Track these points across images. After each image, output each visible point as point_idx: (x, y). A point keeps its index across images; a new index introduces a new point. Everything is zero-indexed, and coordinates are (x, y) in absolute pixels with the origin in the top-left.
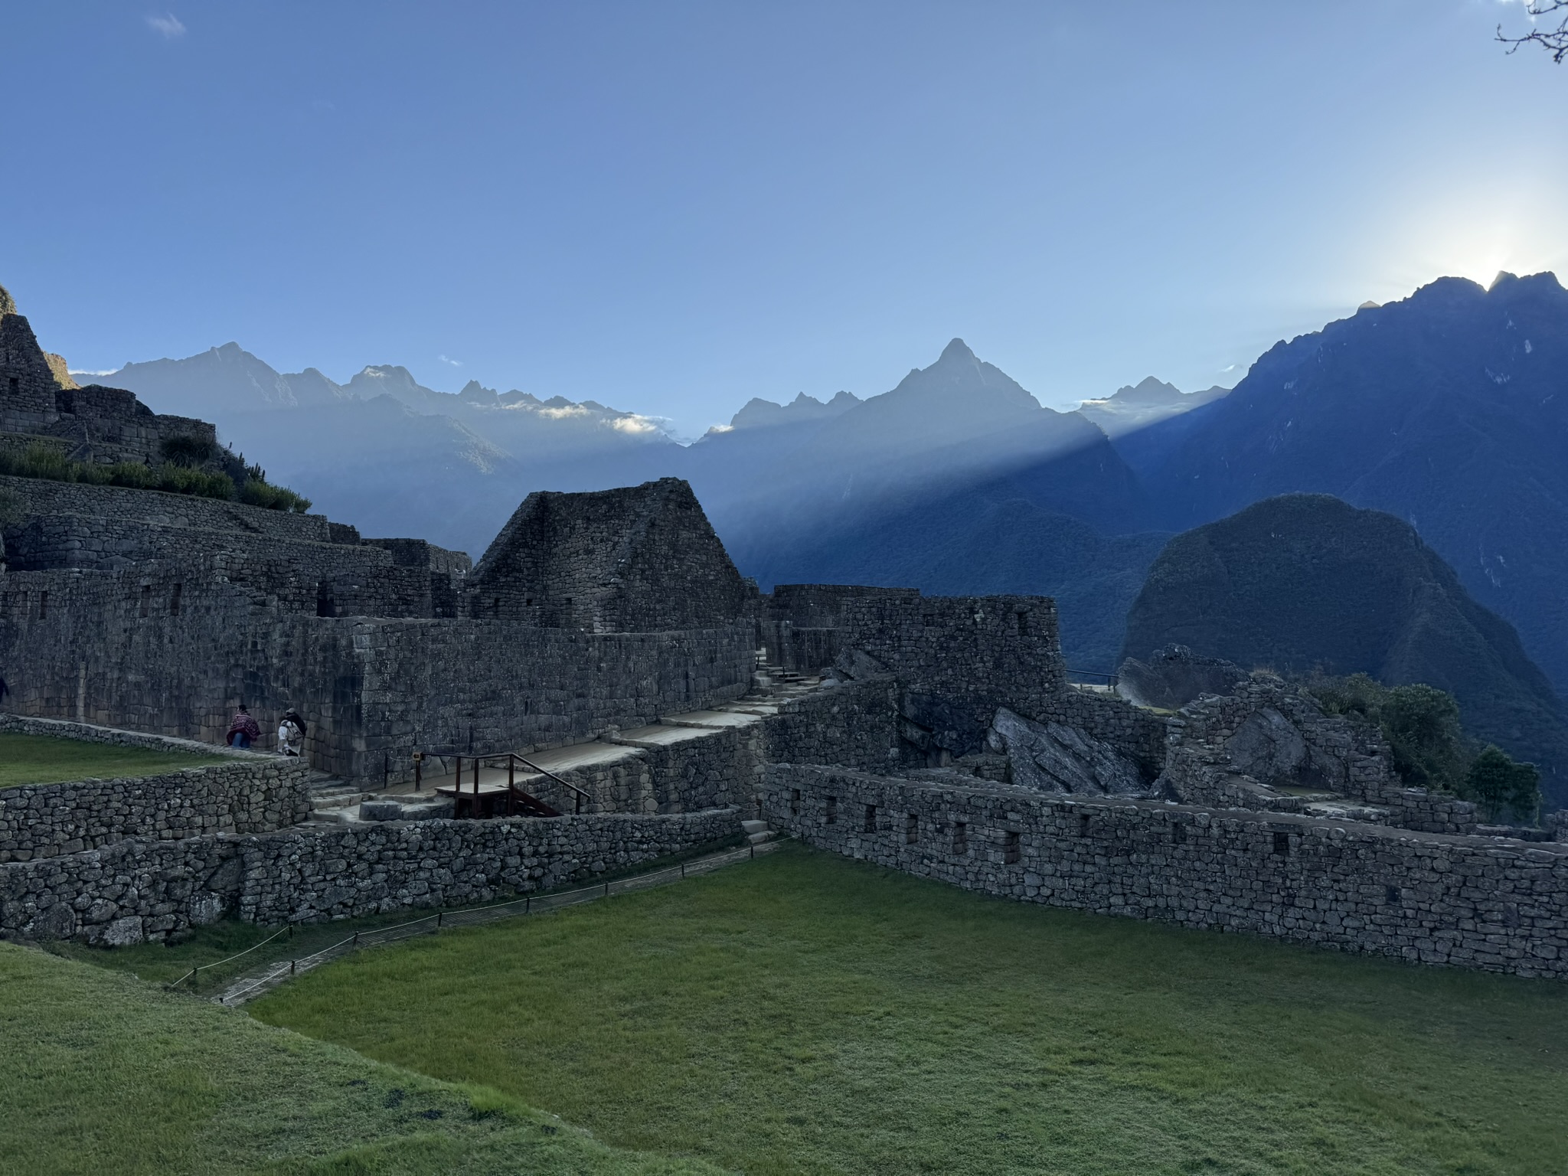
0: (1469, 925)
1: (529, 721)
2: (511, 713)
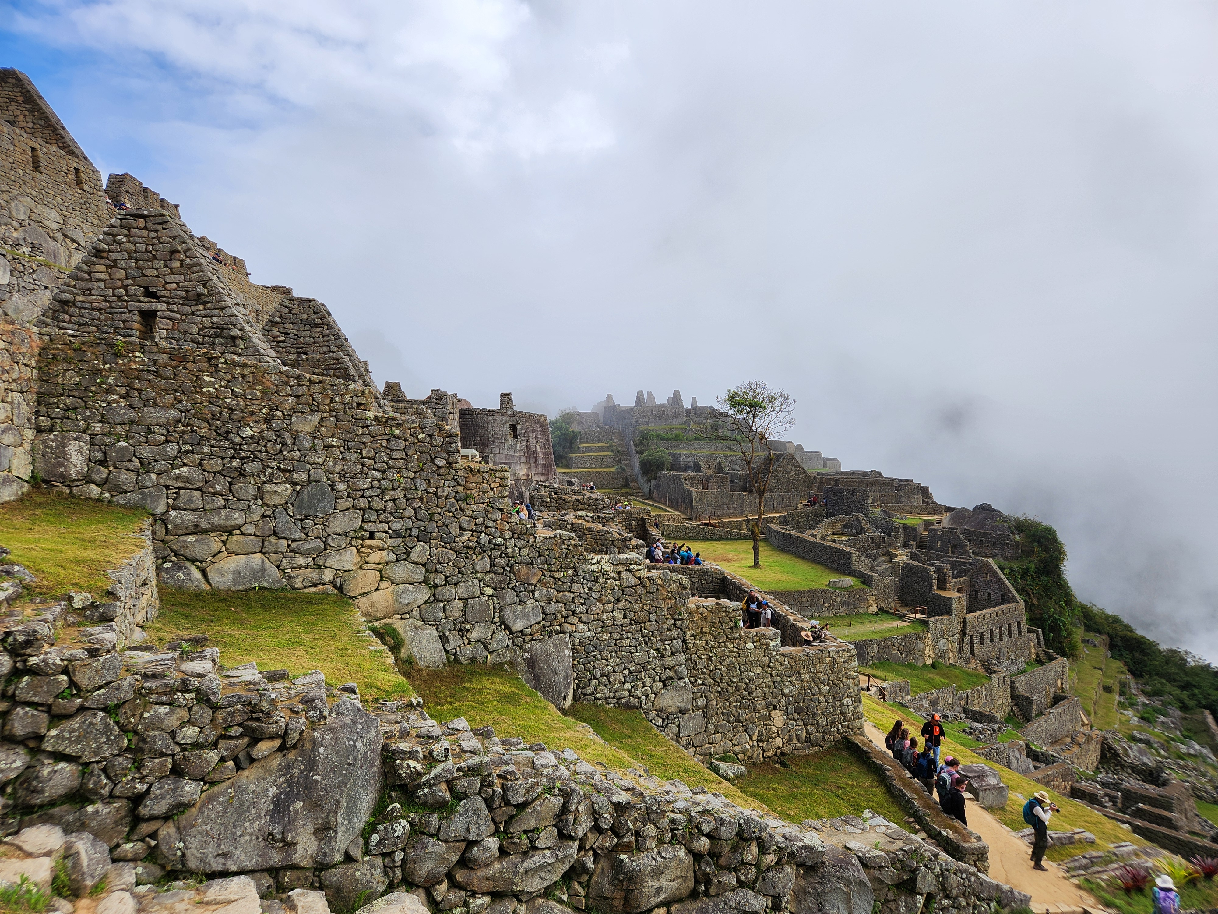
1: (728, 511)
2: (723, 509)
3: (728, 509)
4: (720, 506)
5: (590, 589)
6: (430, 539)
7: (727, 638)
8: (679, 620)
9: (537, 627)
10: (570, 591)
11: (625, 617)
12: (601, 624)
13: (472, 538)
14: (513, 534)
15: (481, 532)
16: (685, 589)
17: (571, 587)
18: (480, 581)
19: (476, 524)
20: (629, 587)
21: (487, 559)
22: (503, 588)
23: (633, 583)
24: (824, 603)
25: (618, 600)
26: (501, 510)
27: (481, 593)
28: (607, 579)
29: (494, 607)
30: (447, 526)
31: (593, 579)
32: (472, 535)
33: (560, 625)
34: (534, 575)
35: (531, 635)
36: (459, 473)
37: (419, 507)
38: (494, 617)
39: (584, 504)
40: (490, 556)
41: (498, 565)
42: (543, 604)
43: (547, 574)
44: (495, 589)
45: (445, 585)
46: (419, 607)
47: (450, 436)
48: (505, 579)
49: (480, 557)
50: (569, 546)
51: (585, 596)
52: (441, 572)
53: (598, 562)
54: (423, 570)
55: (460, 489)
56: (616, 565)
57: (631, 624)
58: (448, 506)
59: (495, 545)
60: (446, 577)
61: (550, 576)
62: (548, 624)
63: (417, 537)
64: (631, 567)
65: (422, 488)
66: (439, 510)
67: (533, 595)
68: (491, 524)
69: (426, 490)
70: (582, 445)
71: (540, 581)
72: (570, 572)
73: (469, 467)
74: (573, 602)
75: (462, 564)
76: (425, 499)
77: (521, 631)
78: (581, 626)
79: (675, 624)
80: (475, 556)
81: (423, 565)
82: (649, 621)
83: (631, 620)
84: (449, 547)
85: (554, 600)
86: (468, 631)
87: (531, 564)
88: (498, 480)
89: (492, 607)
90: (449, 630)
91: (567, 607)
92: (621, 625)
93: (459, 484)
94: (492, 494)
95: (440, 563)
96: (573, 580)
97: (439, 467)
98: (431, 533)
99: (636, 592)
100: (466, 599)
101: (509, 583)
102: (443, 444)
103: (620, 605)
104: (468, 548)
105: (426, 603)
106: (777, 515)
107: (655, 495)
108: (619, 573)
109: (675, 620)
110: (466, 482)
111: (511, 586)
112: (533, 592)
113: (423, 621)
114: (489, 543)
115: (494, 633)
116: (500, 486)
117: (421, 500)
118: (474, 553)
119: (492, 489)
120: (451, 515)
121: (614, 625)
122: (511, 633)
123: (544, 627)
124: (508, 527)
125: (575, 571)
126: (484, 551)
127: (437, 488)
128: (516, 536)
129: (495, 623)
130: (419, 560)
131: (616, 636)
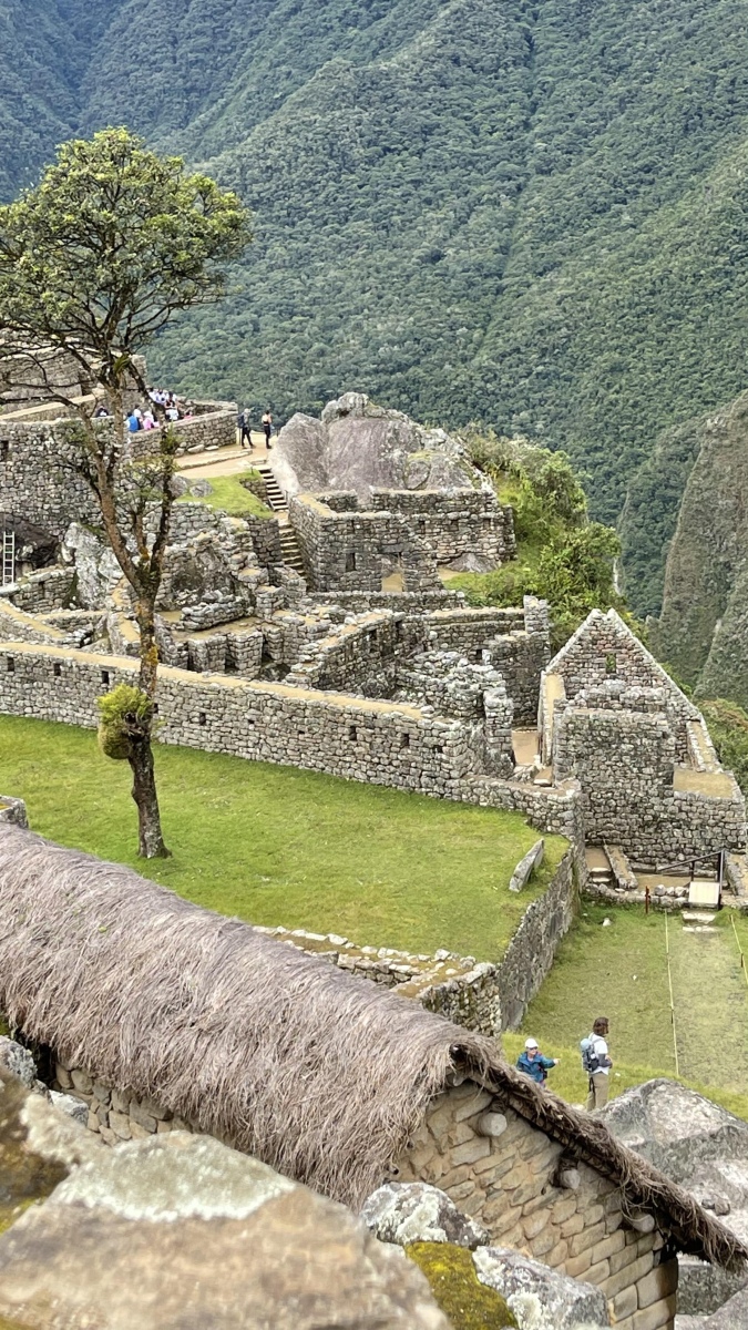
0: (185, 724)
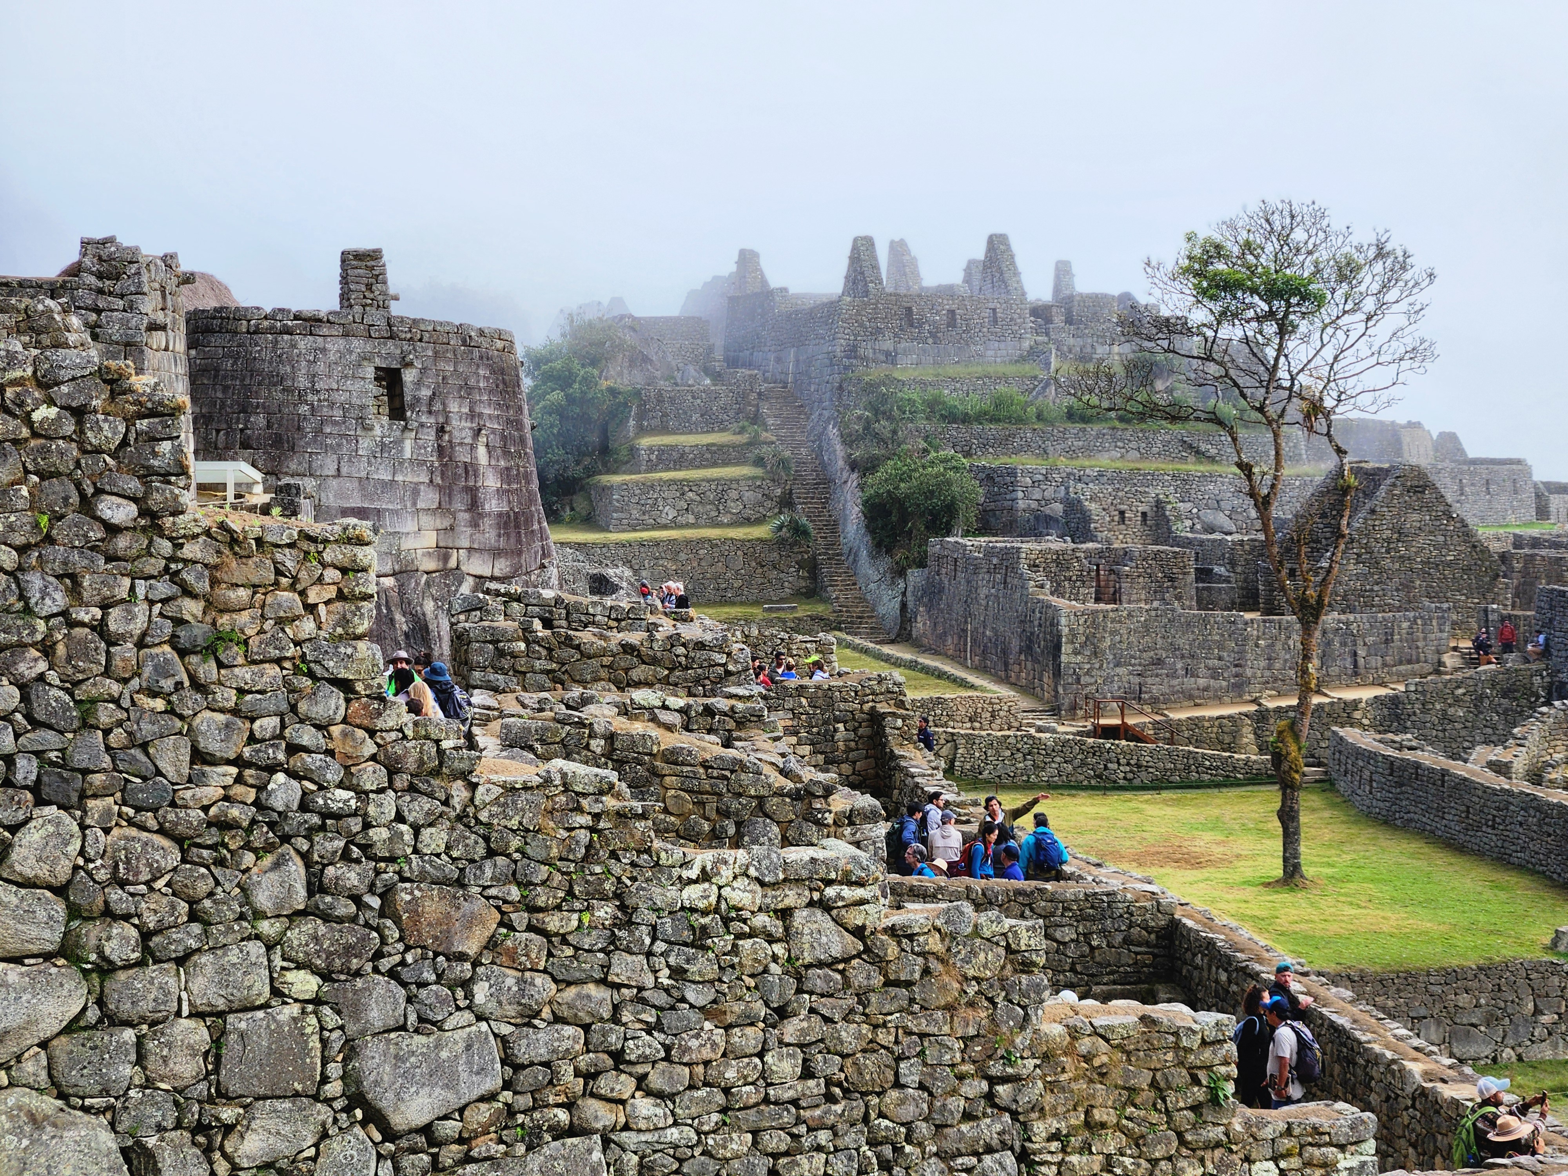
1: (1189, 683)
2: (1173, 675)
3: (1189, 672)
4: (1159, 662)
5: (677, 973)
6: (83, 796)
7: (1182, 1142)
8: (1005, 1080)
9: (483, 1113)
10: (603, 982)
11: (807, 1073)
12: (720, 1098)
13: (238, 790)
14: (392, 772)
15: (272, 769)
16: (1026, 967)
17: (606, 967)
18: (269, 948)
19: (252, 739)
20: (820, 964)
21: (296, 869)
22: (358, 974)
23: (836, 951)
24: (1537, 1012)
25: (783, 1013)
26: (345, 686)
27: (276, 992)
28: (740, 936)
29: (324, 1042)
30: (144, 747)
31: (687, 936)
32: (239, 780)
33: (569, 1106)
34: (470, 922)
35: (461, 1141)
36: (190, 550)
37: (41, 678)
38: (325, 1080)
39: (654, 661)
40: (305, 857)
41: (335, 889)
42: (505, 1029)
43: (520, 919)
44: (326, 976)
45: (141, 964)
46: (44, 1045)
47: (152, 414)
48: (365, 939)
49: (268, 860)
50: (597, 817)
51: (660, 999)
52: (126, 917)
53: (705, 876)
54: (59, 908)
55: (191, 608)
56: (774, 885)
57: (830, 1098)
58: (147, 671)
59: (326, 814)
60: (146, 935)
61: (530, 928)
62: (525, 1101)
63: (36, 789)
64: (830, 892)
65: (49, 607)
66: (115, 688)
67: (470, 995)
68: (307, 736)
69: (64, 613)
70: (646, 442)
71: (491, 944)
72: (605, 912)
73: (222, 526)
74: (615, 1019)
75: (203, 887)
76: (61, 650)
77: (427, 1130)
78: (644, 1106)
79: (990, 1097)
80: (249, 858)
81: (61, 891)
82: (898, 1085)
83: (829, 1082)
84: (152, 823)
85: (546, 1013)
86: (228, 1129)
87: (460, 883)
88: (332, 575)
89: (315, 1043)
90: (160, 1129)
91: (595, 1038)
92: (795, 1102)
93: (188, 592)
94: (308, 626)
95: (122, 884)
96: (613, 939)
97: (113, 530)
98: (85, 772)
99: (847, 983)
100: (221, 1014)
101: (379, 955)
102: (124, 443)
103: (791, 1030)
104: (224, 825)
105: (72, 1028)
106: (1366, 694)
107: (921, 625)
108: (785, 914)
109: (993, 1081)
110: (214, 582)
111: (385, 964)
112: (466, 984)
113: (62, 1096)
114: (304, 807)
115: (324, 1135)
116: (341, 596)
117: (47, 649)
118: (247, 846)
119: (311, 609)
120: (159, 704)
121: (766, 1100)
122: (390, 1134)
123: (511, 1111)
124: (370, 748)
125: (622, 907)
126: (286, 839)
127: (105, 607)
128: (401, 781)
129: (328, 1101)
130: (43, 872)
131: (776, 1141)
